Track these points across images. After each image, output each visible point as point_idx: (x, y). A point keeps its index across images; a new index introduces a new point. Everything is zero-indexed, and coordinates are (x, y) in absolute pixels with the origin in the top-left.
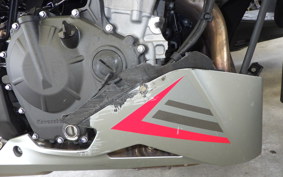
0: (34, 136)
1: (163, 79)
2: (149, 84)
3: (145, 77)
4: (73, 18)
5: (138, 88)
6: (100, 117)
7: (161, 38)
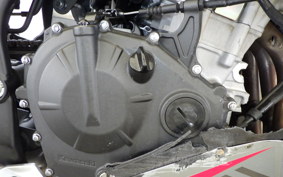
0: (48, 172)
1: (248, 147)
2: (229, 149)
3: (231, 143)
4: (150, 43)
5: (214, 151)
6: (157, 175)
7: (242, 88)
